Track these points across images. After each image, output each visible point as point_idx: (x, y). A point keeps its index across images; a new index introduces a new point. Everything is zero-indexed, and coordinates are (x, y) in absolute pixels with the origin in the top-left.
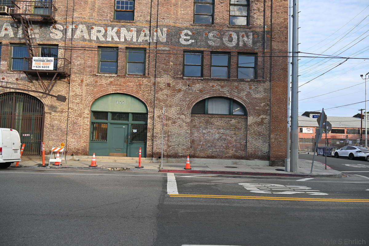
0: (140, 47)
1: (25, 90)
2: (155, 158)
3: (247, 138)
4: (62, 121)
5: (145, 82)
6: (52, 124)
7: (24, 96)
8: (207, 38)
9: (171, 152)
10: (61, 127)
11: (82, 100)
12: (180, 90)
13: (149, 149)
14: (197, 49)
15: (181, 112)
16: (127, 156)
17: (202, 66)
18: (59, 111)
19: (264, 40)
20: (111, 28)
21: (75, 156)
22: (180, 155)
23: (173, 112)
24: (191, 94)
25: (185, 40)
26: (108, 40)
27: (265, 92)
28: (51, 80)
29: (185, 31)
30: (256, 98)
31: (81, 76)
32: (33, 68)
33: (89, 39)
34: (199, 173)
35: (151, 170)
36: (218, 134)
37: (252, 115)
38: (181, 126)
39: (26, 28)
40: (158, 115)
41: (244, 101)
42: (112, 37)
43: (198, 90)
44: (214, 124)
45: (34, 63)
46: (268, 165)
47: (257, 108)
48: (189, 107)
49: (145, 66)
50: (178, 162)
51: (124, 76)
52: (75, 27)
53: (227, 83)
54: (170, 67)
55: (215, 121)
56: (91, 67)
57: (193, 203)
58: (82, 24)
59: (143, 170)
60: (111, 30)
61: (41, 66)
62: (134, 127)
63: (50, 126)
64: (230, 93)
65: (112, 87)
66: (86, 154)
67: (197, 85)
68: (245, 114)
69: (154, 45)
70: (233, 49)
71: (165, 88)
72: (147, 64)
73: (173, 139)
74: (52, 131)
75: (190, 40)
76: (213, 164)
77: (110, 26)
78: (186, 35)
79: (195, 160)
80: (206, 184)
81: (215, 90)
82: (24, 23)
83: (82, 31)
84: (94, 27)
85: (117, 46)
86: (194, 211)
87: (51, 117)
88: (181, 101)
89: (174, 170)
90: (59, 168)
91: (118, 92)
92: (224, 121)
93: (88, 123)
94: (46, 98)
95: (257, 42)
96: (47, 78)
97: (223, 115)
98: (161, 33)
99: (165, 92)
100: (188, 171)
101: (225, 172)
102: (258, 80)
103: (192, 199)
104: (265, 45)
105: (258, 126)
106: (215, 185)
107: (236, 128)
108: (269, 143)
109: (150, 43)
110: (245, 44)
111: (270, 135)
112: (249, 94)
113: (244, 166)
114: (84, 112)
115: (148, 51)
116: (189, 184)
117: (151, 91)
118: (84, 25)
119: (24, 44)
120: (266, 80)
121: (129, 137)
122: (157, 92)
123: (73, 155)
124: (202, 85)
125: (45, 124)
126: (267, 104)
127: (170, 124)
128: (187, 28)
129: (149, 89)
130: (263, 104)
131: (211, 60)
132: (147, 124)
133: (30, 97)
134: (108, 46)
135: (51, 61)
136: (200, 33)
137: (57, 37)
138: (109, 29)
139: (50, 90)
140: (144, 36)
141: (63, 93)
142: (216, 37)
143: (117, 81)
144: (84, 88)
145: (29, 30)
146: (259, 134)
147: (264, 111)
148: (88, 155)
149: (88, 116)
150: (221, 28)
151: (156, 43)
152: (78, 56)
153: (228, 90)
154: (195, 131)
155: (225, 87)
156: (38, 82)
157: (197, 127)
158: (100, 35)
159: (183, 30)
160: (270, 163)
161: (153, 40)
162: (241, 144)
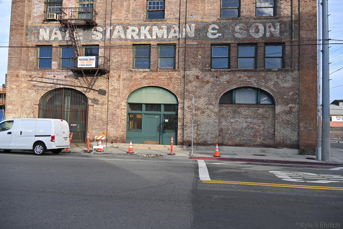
0: (170, 43)
1: (72, 86)
2: (185, 145)
3: (275, 126)
4: (103, 112)
5: (175, 75)
6: (94, 115)
7: (72, 91)
8: (234, 31)
9: (201, 140)
10: (102, 117)
11: (119, 93)
12: (208, 82)
13: (179, 138)
14: (225, 42)
15: (209, 103)
16: (159, 144)
17: (229, 58)
18: (100, 104)
19: (292, 30)
20: (144, 27)
21: (114, 144)
22: (209, 143)
23: (202, 102)
24: (219, 85)
25: (212, 34)
26: (141, 38)
27: (293, 81)
28: (93, 76)
29: (213, 25)
30: (284, 87)
31: (118, 72)
32: (78, 67)
33: (125, 38)
34: (228, 160)
35: (182, 157)
36: (246, 123)
37: (280, 104)
38: (210, 116)
39: (72, 31)
40: (188, 105)
41: (272, 90)
42: (145, 35)
43: (225, 81)
44: (241, 114)
45: (79, 62)
46: (298, 154)
47: (285, 97)
48: (217, 98)
49: (175, 60)
50: (207, 150)
51: (156, 70)
52: (112, 29)
53: (254, 73)
54: (199, 60)
55: (242, 110)
56: (127, 63)
57: (225, 190)
58: (119, 25)
59: (175, 156)
60: (144, 29)
61: (85, 64)
62: (166, 117)
63: (93, 116)
64: (258, 83)
65: (146, 81)
66: (123, 142)
67: (225, 77)
68: (272, 103)
69: (183, 41)
70: (259, 40)
71: (194, 81)
72: (177, 58)
73: (202, 128)
74: (95, 121)
75: (217, 34)
76: (241, 152)
77: (144, 25)
78: (214, 29)
79: (223, 148)
80: (236, 171)
81: (243, 81)
82: (70, 27)
83: (119, 32)
84: (129, 27)
85: (149, 43)
86: (228, 197)
87: (93, 109)
88: (209, 92)
89: (203, 157)
90: (101, 154)
91: (151, 85)
92: (251, 111)
93: (125, 114)
94: (89, 92)
95: (284, 32)
96: (90, 75)
97: (250, 105)
98: (189, 29)
99: (194, 83)
100: (217, 158)
101: (254, 159)
102: (286, 70)
103: (224, 185)
104: (293, 34)
105: (287, 114)
106: (246, 172)
107: (264, 117)
108: (298, 132)
109: (179, 38)
110: (272, 34)
111: (299, 124)
112: (276, 84)
113: (272, 154)
114: (121, 105)
115: (177, 46)
116: (220, 170)
117: (181, 83)
118: (121, 26)
119: (71, 45)
120: (295, 69)
121: (162, 126)
122: (187, 84)
123: (113, 142)
124: (230, 76)
125: (89, 115)
126: (296, 93)
127: (199, 114)
128: (214, 23)
129: (179, 81)
130: (291, 93)
131: (238, 52)
132: (177, 115)
133: (77, 92)
134: (142, 43)
135: (94, 59)
136: (226, 27)
137: (97, 38)
138: (143, 28)
139: (93, 85)
140: (174, 33)
141: (103, 88)
142: (243, 29)
143: (150, 75)
144: (121, 82)
145: (74, 33)
146: (288, 123)
147: (292, 100)
148: (126, 143)
149: (125, 108)
150: (248, 21)
151: (185, 38)
152: (115, 54)
153: (255, 80)
154: (223, 120)
155: (252, 77)
156: (83, 78)
157: (225, 117)
158: (135, 35)
159: (211, 24)
160: (299, 152)
161: (182, 36)
162: (269, 133)
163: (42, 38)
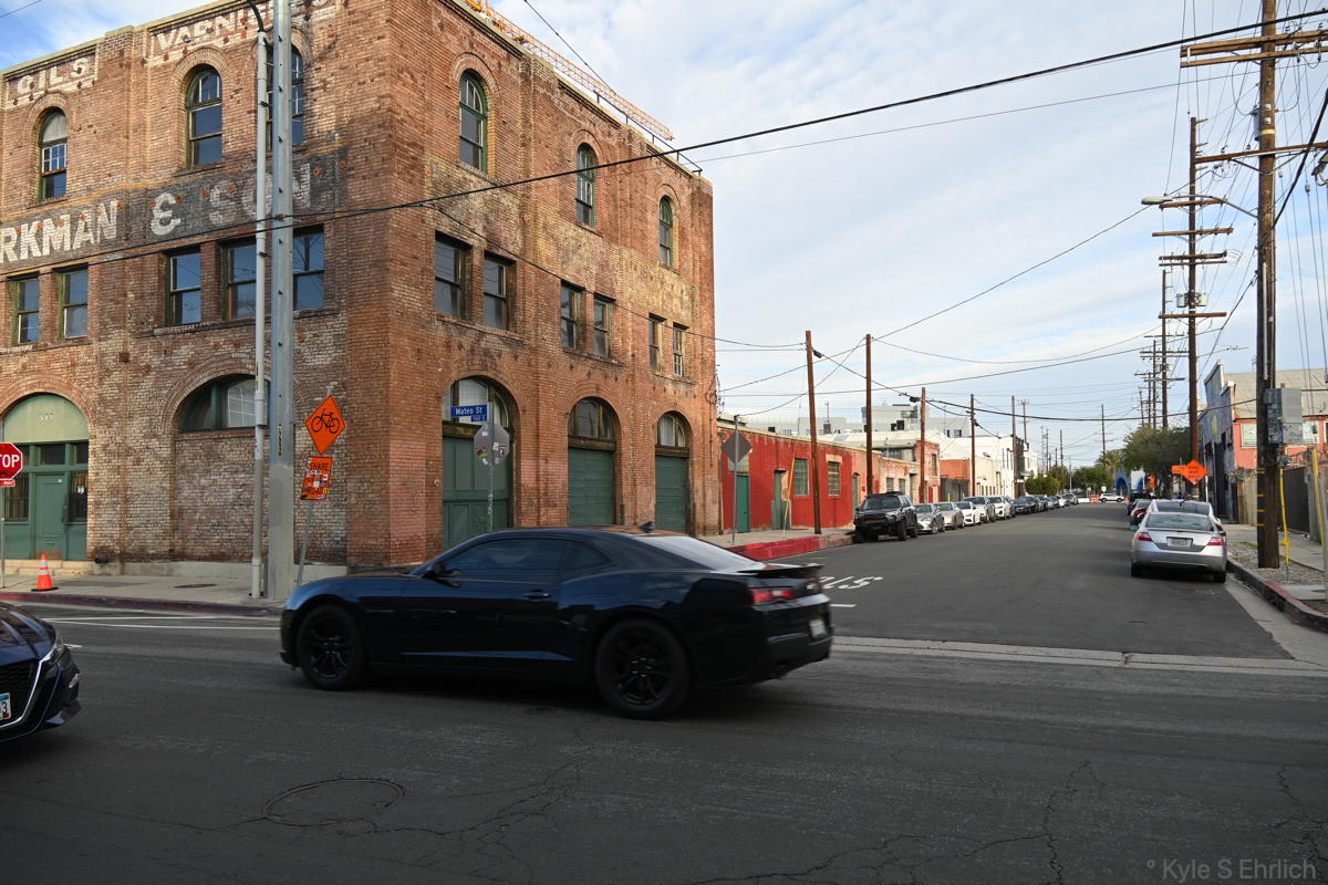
0: (76, 263)
8: (208, 207)
13: (89, 539)
14: (187, 242)
15: (151, 431)
19: (336, 180)
20: (27, 224)
22: (151, 552)
23: (136, 428)
24: (171, 376)
25: (162, 225)
26: (22, 259)
27: (338, 346)
29: (162, 196)
30: (314, 369)
36: (233, 486)
38: (151, 469)
42: (29, 247)
43: (184, 363)
44: (223, 459)
48: (167, 413)
51: (45, 346)
54: (129, 306)
60: (27, 230)
62: (80, 479)
65: (27, 378)
67: (183, 350)
71: (116, 368)
73: (137, 508)
75: (172, 221)
77: (26, 220)
78: (165, 207)
79: (179, 567)
81: (221, 359)
85: (36, 270)
88: (150, 399)
91: (37, 390)
95: (321, 189)
97: (243, 431)
98: (106, 216)
99: (116, 377)
102: (319, 311)
104: (337, 195)
112: (297, 359)
120: (341, 308)
121: (66, 507)
122: (101, 380)
124: (194, 346)
127: (129, 467)
128: (165, 188)
129: (90, 373)
130: (330, 388)
134: (23, 272)
138: (24, 228)
140: (85, 231)
150: (238, 169)
154: (182, 481)
157: (188, 472)
158: (10, 250)
159: (157, 194)
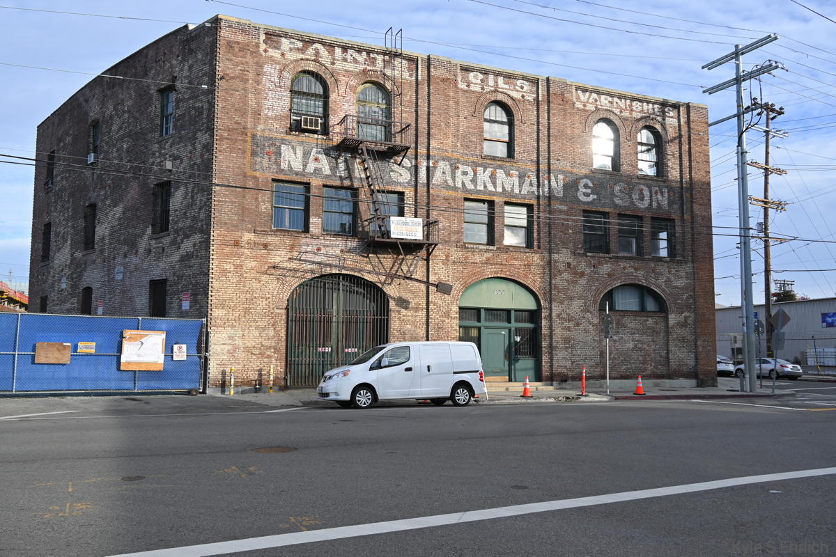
0: (524, 202)
2: (556, 381)
3: (668, 346)
4: (419, 324)
5: (536, 259)
6: (402, 330)
10: (417, 334)
12: (582, 274)
13: (545, 368)
14: (602, 209)
15: (586, 309)
16: (511, 381)
18: (412, 308)
19: (683, 200)
20: (482, 168)
23: (576, 306)
24: (597, 280)
25: (584, 194)
26: (478, 189)
29: (585, 180)
31: (445, 249)
32: (392, 236)
33: (453, 185)
37: (673, 312)
38: (587, 330)
40: (558, 312)
41: (663, 291)
42: (484, 183)
43: (606, 274)
46: (696, 385)
47: (679, 301)
48: (595, 300)
49: (532, 233)
51: (506, 249)
52: (433, 165)
54: (569, 237)
58: (443, 160)
60: (482, 172)
61: (405, 232)
62: (518, 332)
63: (399, 333)
64: (646, 280)
65: (491, 267)
67: (605, 267)
68: (660, 310)
69: (546, 201)
70: (645, 212)
72: (535, 231)
73: (578, 351)
75: (591, 195)
77: (482, 165)
78: (586, 186)
81: (627, 275)
83: (444, 173)
84: (458, 165)
85: (492, 199)
87: (400, 318)
88: (585, 290)
91: (499, 275)
92: (638, 322)
93: (457, 328)
94: (390, 284)
97: (635, 313)
98: (555, 182)
102: (678, 260)
104: (684, 209)
105: (682, 328)
107: (654, 332)
108: (695, 354)
109: (538, 196)
110: (659, 204)
111: (696, 342)
114: (452, 310)
115: (535, 209)
117: (544, 274)
118: (447, 163)
121: (512, 349)
125: (391, 330)
126: (691, 296)
127: (573, 328)
128: (586, 176)
130: (685, 296)
132: (540, 328)
135: (417, 224)
136: (603, 185)
137: (401, 180)
138: (480, 169)
142: (624, 192)
143: (496, 257)
144: (450, 268)
145: (355, 164)
146: (683, 340)
147: (687, 306)
149: (456, 316)
151: (549, 197)
153: (643, 274)
155: (640, 269)
156: (377, 257)
158: (467, 180)
159: (582, 178)
160: (697, 382)
161: (543, 192)
162: (661, 357)
163: (287, 166)
